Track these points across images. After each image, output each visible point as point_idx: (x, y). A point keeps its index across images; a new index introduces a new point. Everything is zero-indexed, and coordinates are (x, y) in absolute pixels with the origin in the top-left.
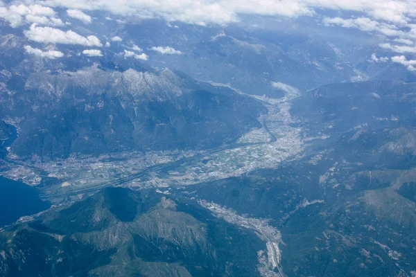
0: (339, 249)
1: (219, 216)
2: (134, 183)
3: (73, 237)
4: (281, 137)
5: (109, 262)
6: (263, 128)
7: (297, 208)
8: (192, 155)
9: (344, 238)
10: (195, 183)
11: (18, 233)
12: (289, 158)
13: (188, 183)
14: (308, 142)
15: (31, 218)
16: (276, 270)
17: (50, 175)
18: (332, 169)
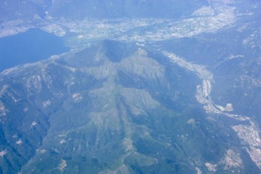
0: (249, 87)
1: (174, 62)
2: (123, 38)
3: (81, 70)
4: (221, 12)
5: (102, 86)
6: (210, 6)
7: (226, 59)
8: (161, 22)
9: (253, 81)
10: (161, 40)
11: (48, 66)
12: (225, 27)
13: (157, 40)
14: (239, 17)
15: (57, 57)
16: (207, 98)
17: (71, 31)
18: (252, 36)
